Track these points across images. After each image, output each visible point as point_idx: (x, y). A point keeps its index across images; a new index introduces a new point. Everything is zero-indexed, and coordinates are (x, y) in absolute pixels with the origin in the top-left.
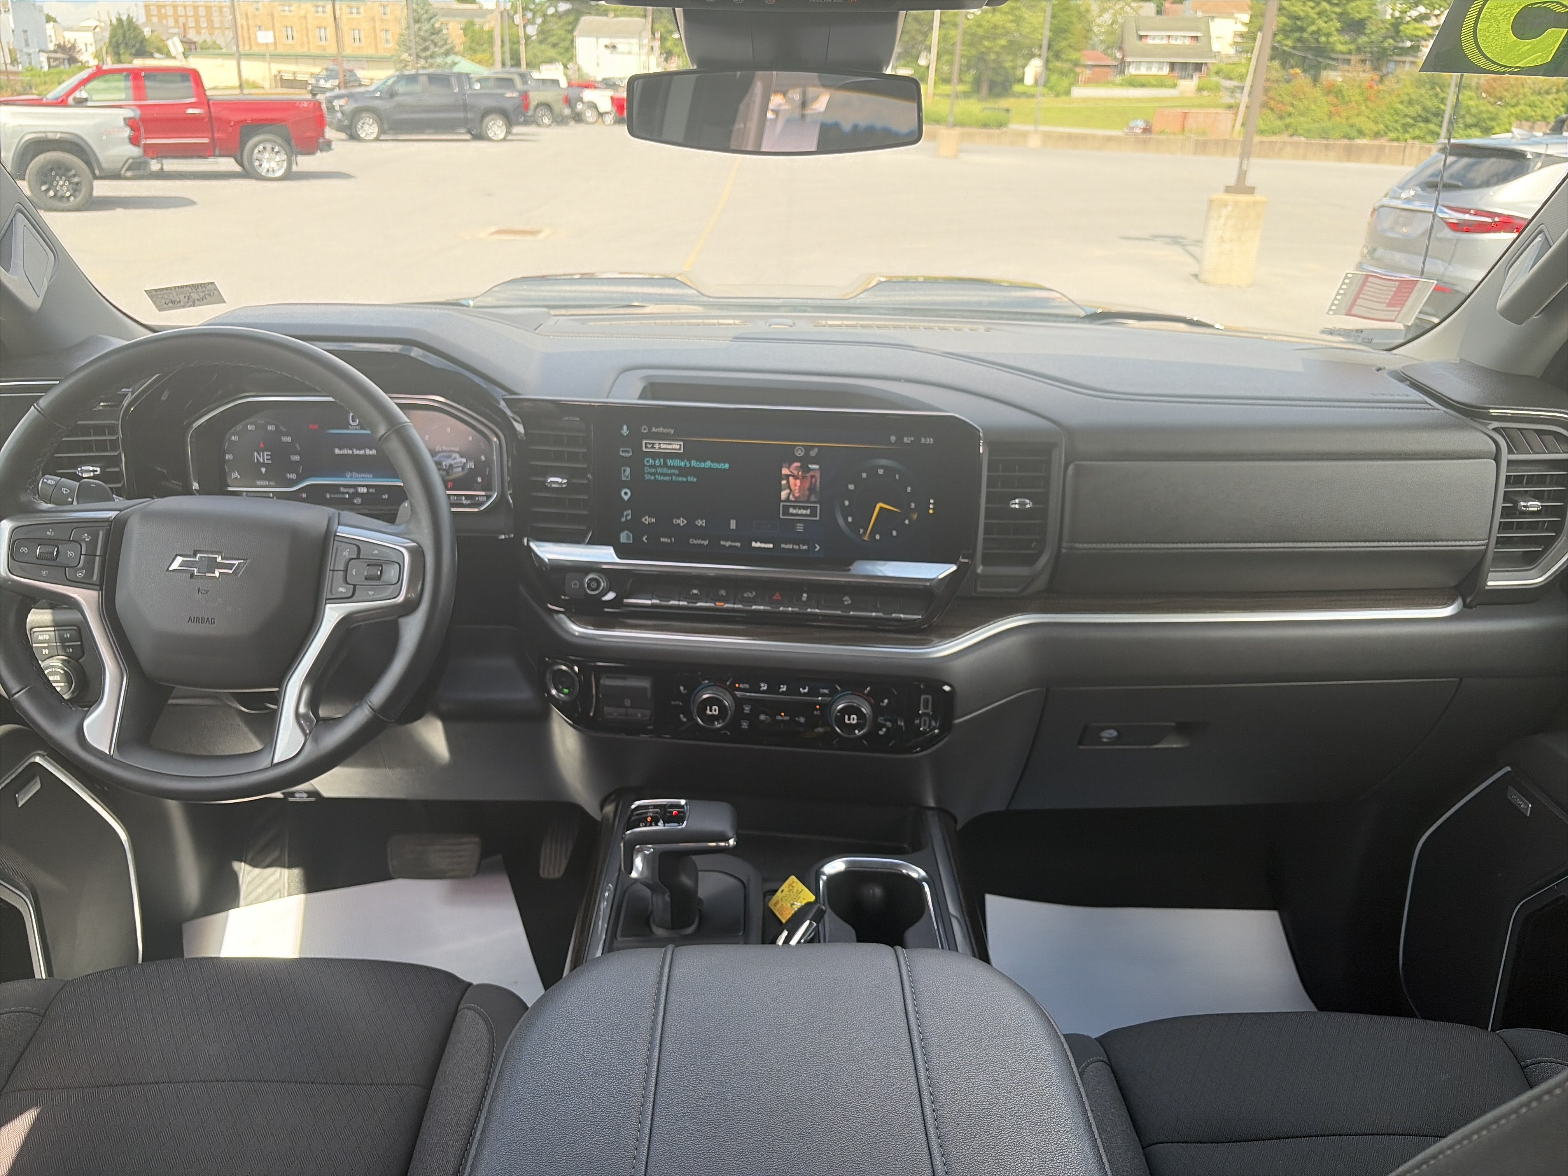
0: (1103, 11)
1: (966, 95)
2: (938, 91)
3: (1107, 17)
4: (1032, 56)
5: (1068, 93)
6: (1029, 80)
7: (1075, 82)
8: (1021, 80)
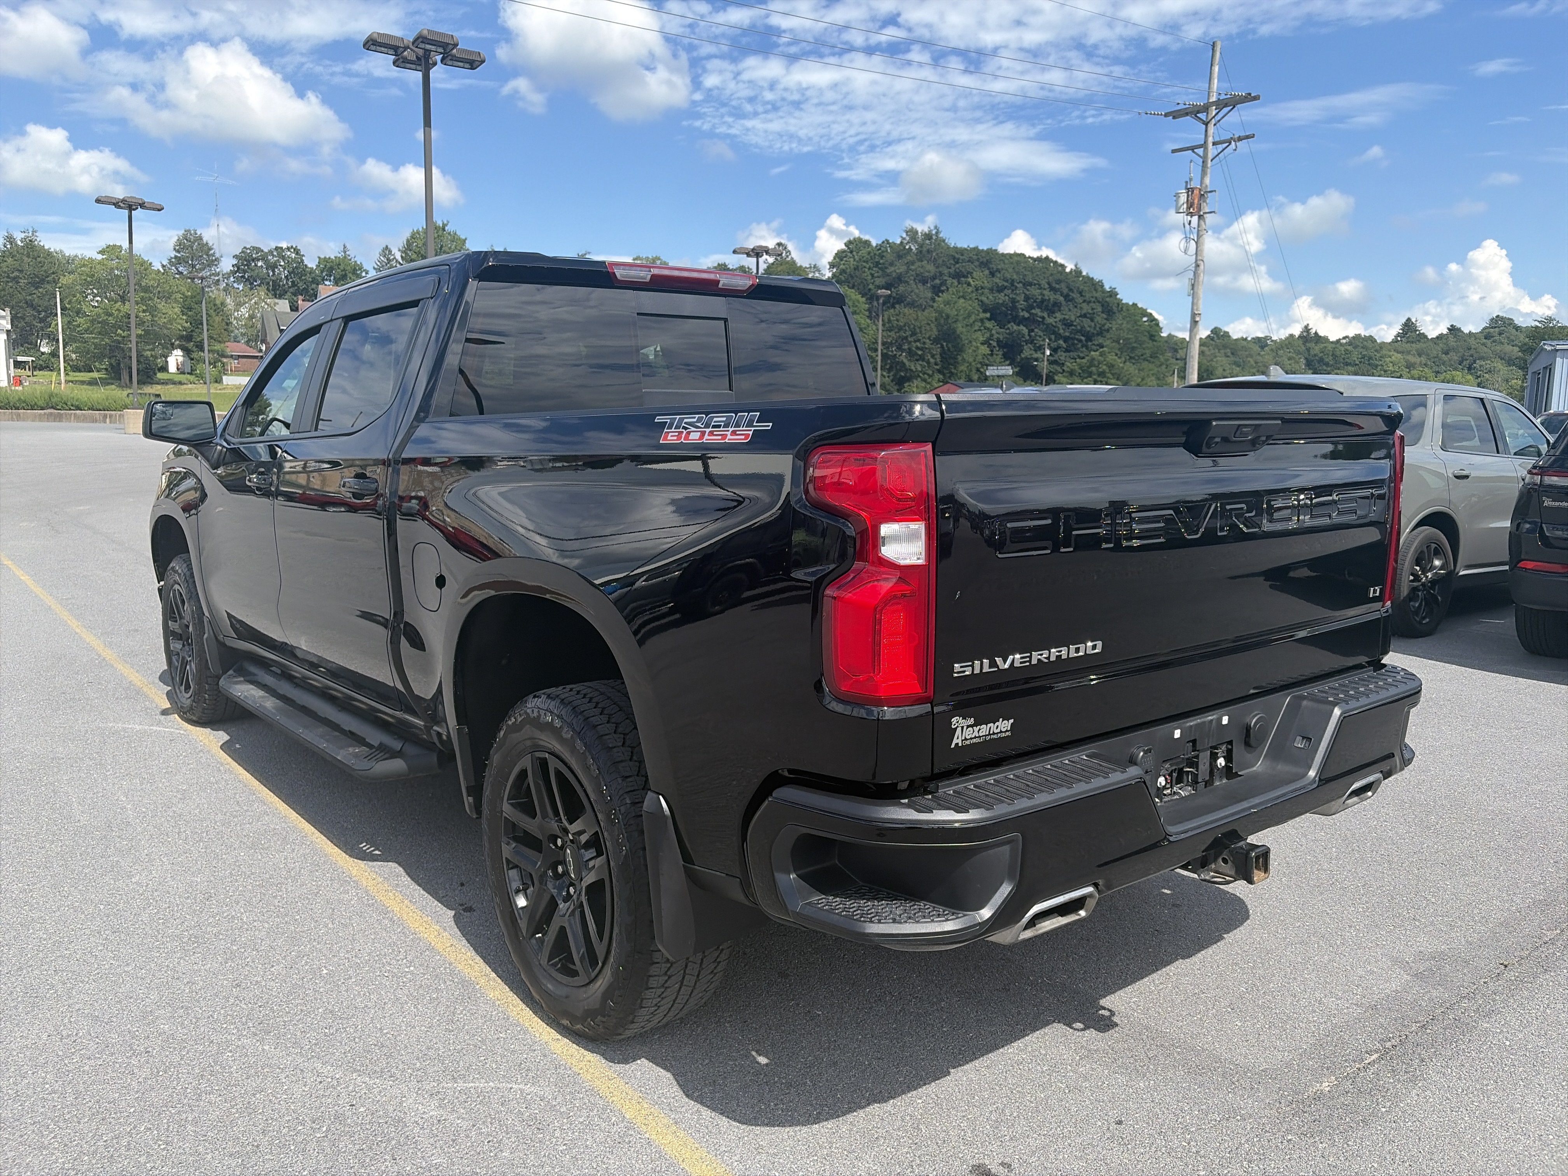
0: (239, 305)
1: (105, 382)
2: (70, 378)
3: (244, 311)
4: (173, 347)
5: (218, 381)
6: (172, 368)
7: (224, 371)
8: (164, 369)
